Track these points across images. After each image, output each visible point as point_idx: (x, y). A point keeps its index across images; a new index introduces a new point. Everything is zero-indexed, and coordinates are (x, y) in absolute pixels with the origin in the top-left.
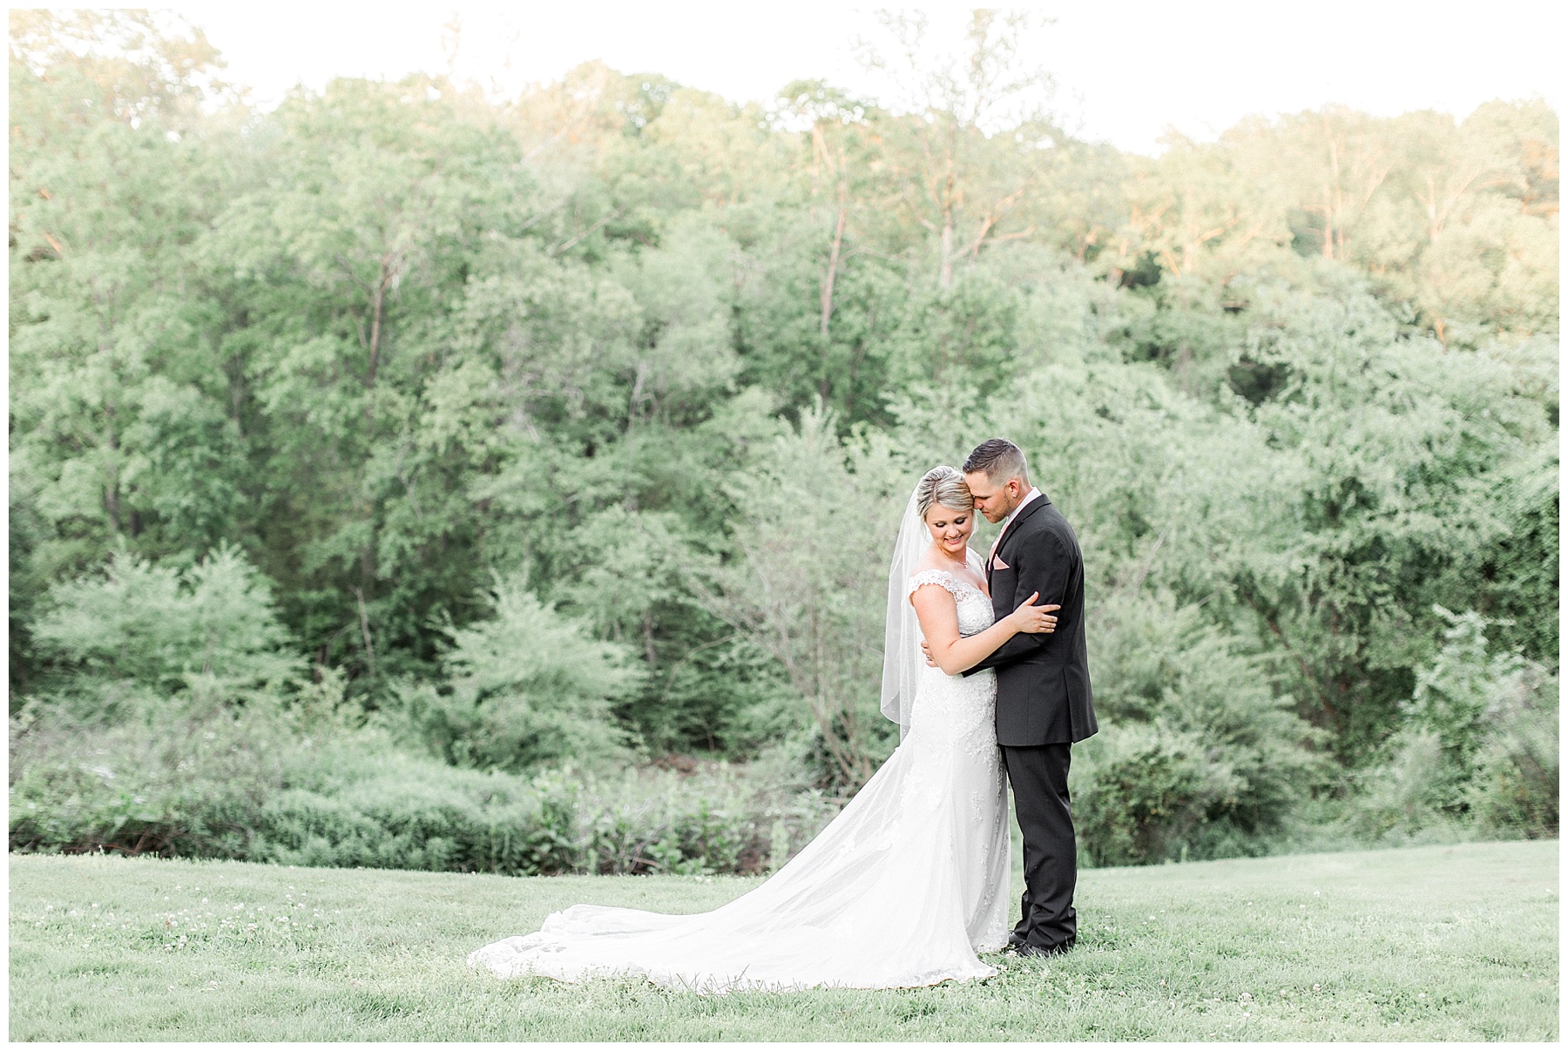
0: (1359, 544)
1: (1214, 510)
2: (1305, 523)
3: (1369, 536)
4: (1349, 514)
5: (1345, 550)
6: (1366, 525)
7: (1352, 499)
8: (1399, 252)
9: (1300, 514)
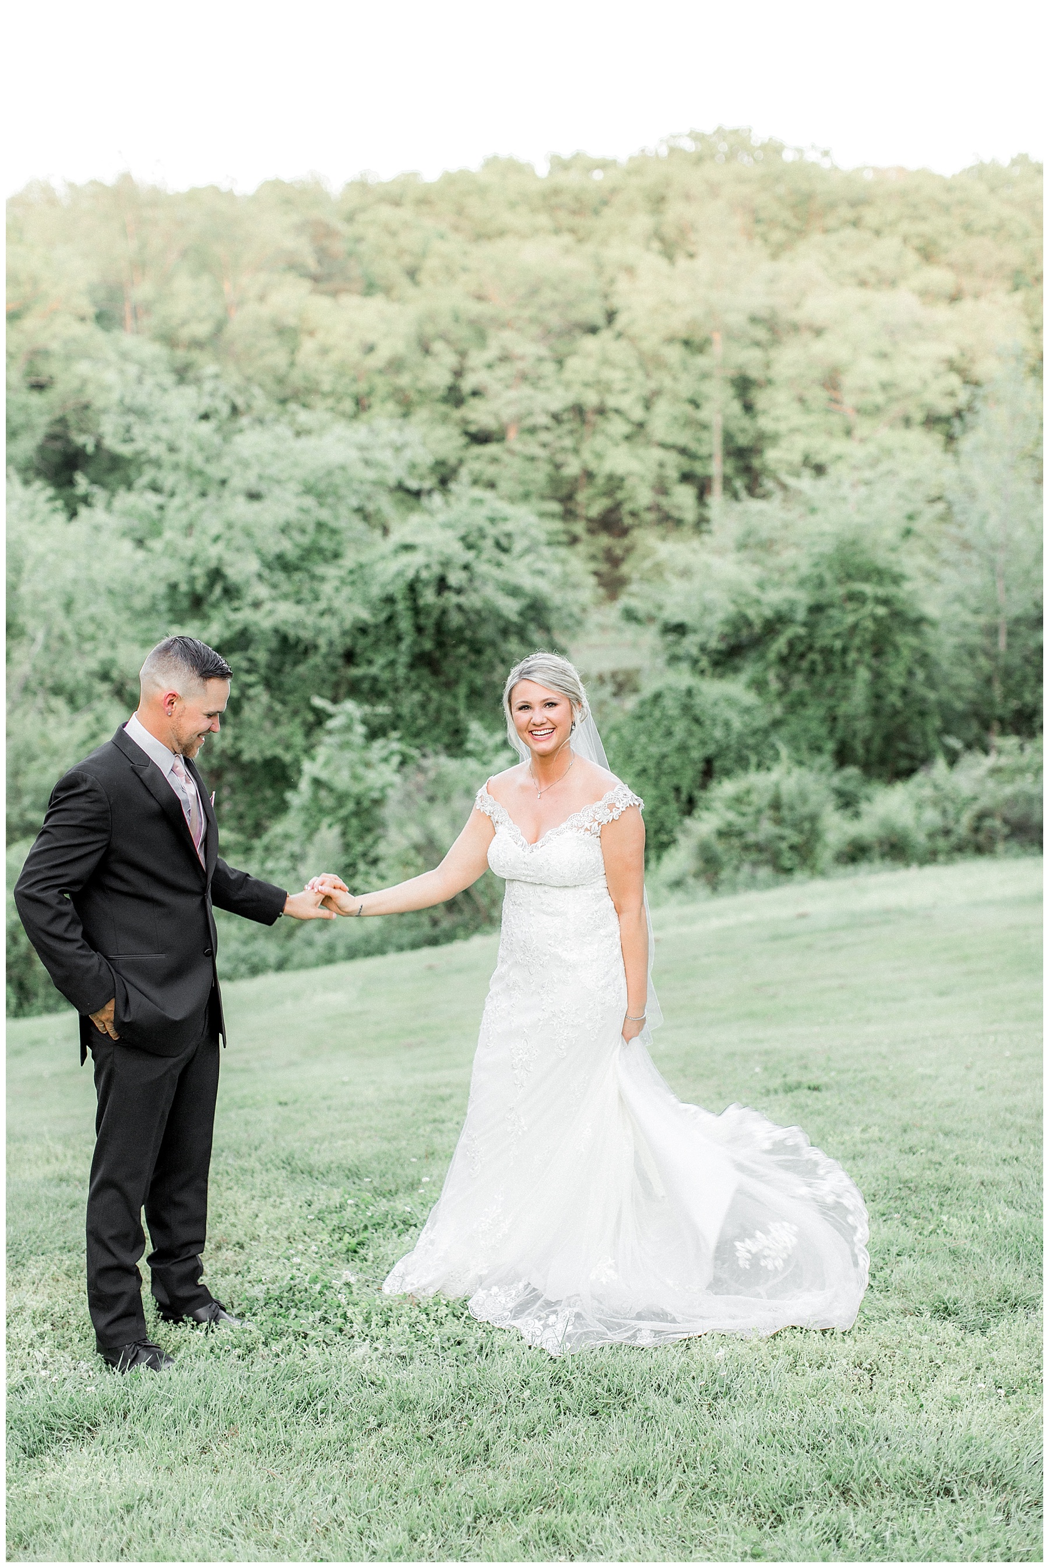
0: (227, 634)
1: (79, 605)
2: (168, 617)
3: (238, 627)
4: (215, 606)
5: (215, 641)
6: (233, 616)
7: (218, 590)
8: (202, 330)
9: (163, 606)
